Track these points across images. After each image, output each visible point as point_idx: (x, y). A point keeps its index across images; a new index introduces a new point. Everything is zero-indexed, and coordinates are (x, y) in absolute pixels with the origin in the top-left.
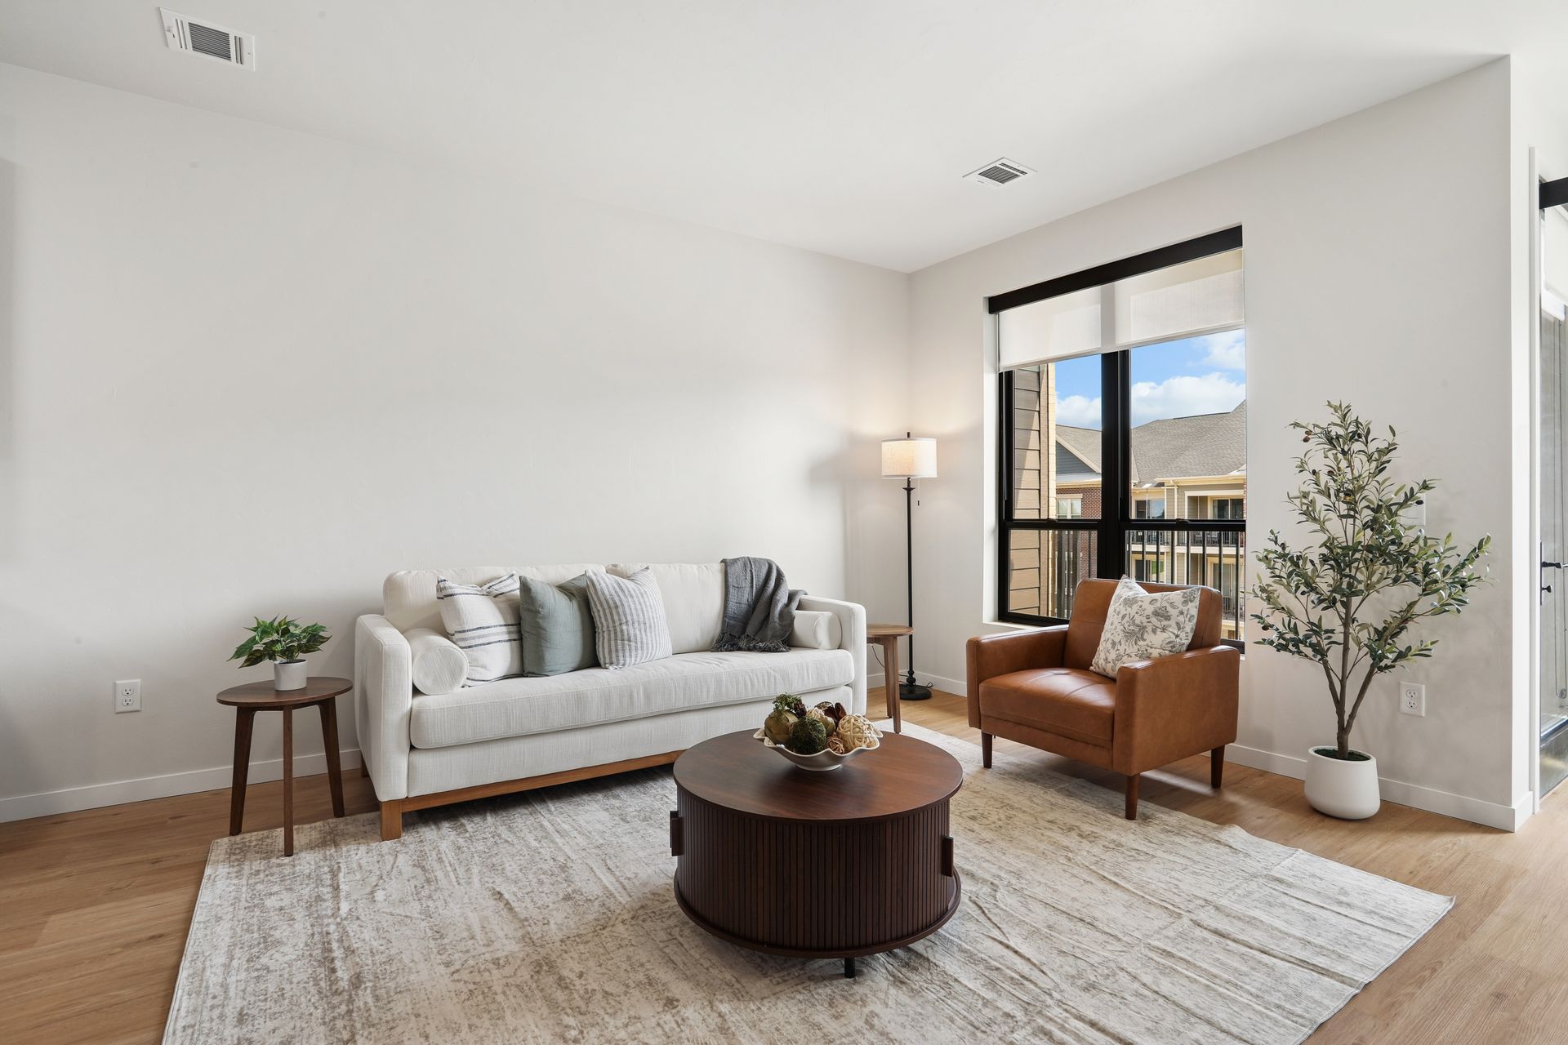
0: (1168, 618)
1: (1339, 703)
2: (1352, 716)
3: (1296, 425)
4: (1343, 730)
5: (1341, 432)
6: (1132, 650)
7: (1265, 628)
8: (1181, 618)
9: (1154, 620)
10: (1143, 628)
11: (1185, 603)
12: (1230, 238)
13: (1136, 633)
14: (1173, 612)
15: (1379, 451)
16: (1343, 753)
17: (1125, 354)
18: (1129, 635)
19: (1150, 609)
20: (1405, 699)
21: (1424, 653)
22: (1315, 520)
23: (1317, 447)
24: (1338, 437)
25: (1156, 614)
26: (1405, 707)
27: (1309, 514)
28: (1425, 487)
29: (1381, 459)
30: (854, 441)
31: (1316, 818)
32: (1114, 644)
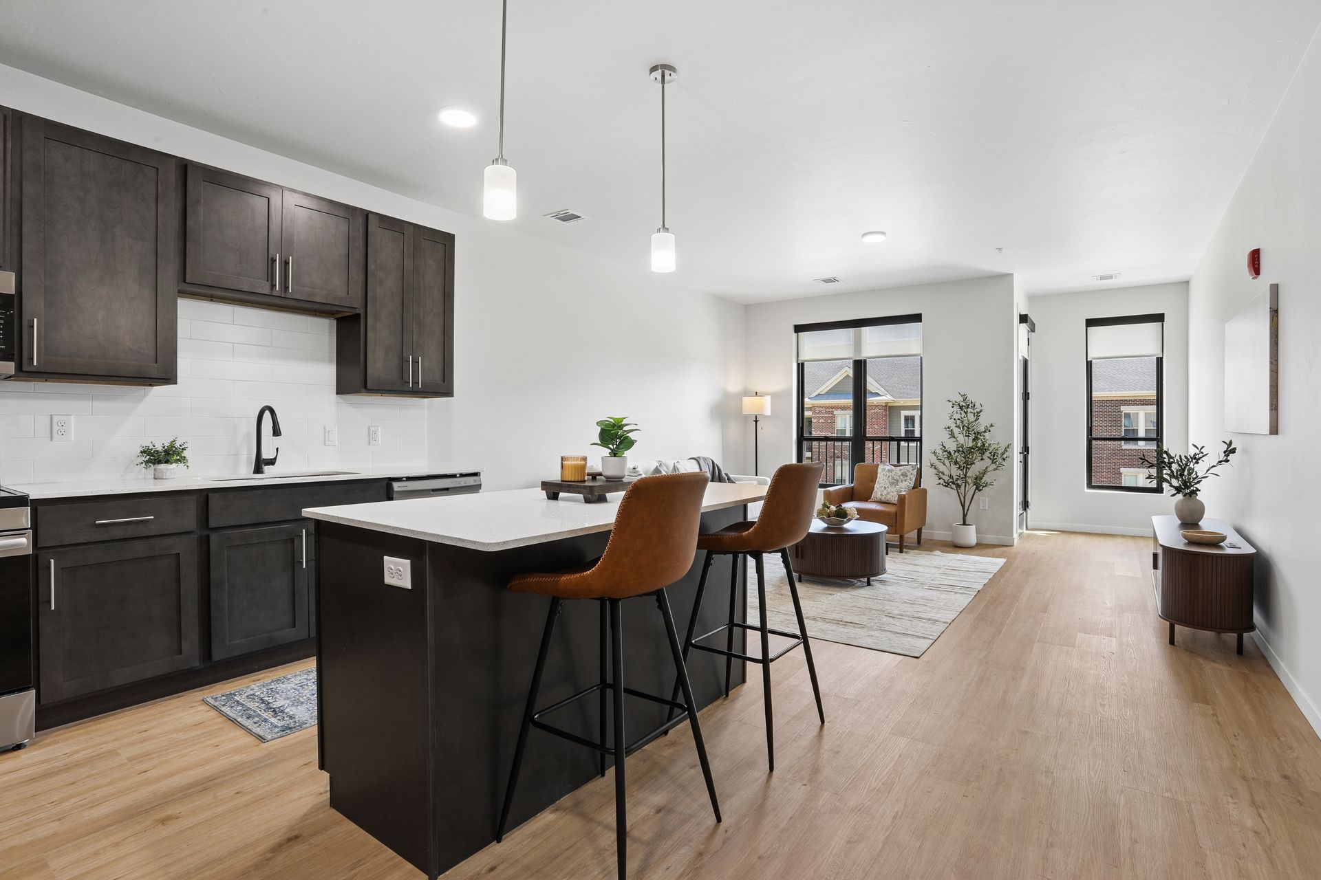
0: (907, 476)
1: (963, 506)
2: (968, 510)
3: (950, 401)
4: (965, 516)
5: (964, 404)
6: (894, 489)
7: (940, 479)
8: (911, 476)
9: (902, 477)
10: (897, 481)
11: (913, 470)
12: (917, 318)
13: (895, 483)
14: (909, 474)
15: (977, 412)
16: (964, 524)
17: (865, 361)
18: (892, 484)
19: (900, 473)
20: (981, 504)
21: (991, 484)
22: (954, 437)
23: (956, 408)
24: (963, 406)
25: (902, 475)
26: (981, 507)
27: (952, 435)
28: (991, 426)
29: (978, 414)
30: (726, 395)
31: (958, 549)
32: (885, 488)
